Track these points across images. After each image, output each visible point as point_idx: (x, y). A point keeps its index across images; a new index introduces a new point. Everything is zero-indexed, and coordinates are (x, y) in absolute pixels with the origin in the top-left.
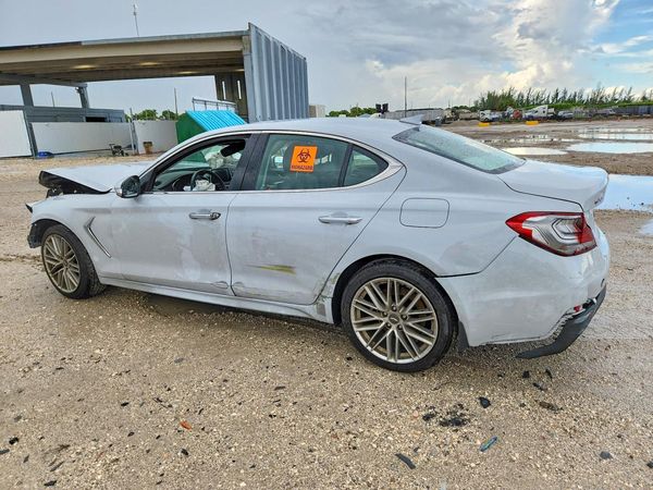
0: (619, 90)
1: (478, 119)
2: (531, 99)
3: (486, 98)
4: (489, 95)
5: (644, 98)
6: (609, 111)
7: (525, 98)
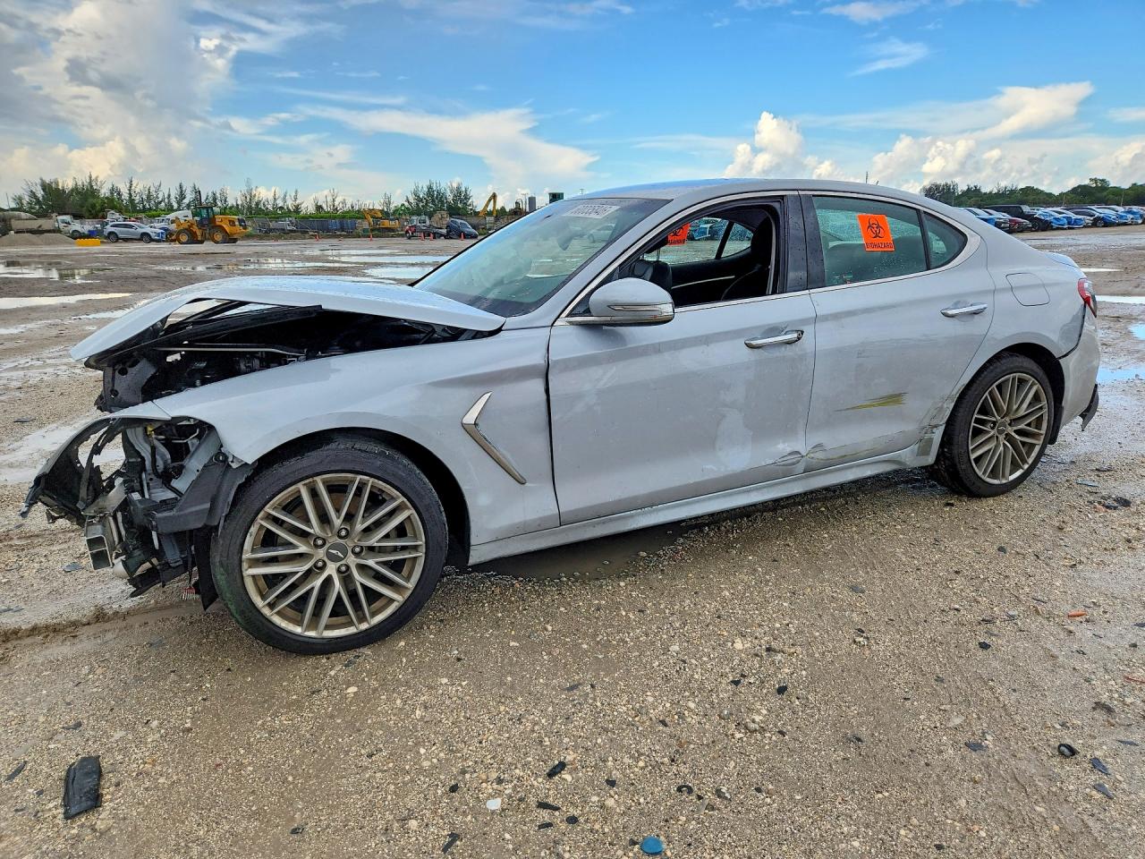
0: (280, 194)
1: (57, 231)
2: (137, 199)
3: (40, 193)
4: (45, 187)
5: (319, 208)
6: (286, 224)
7: (125, 196)
